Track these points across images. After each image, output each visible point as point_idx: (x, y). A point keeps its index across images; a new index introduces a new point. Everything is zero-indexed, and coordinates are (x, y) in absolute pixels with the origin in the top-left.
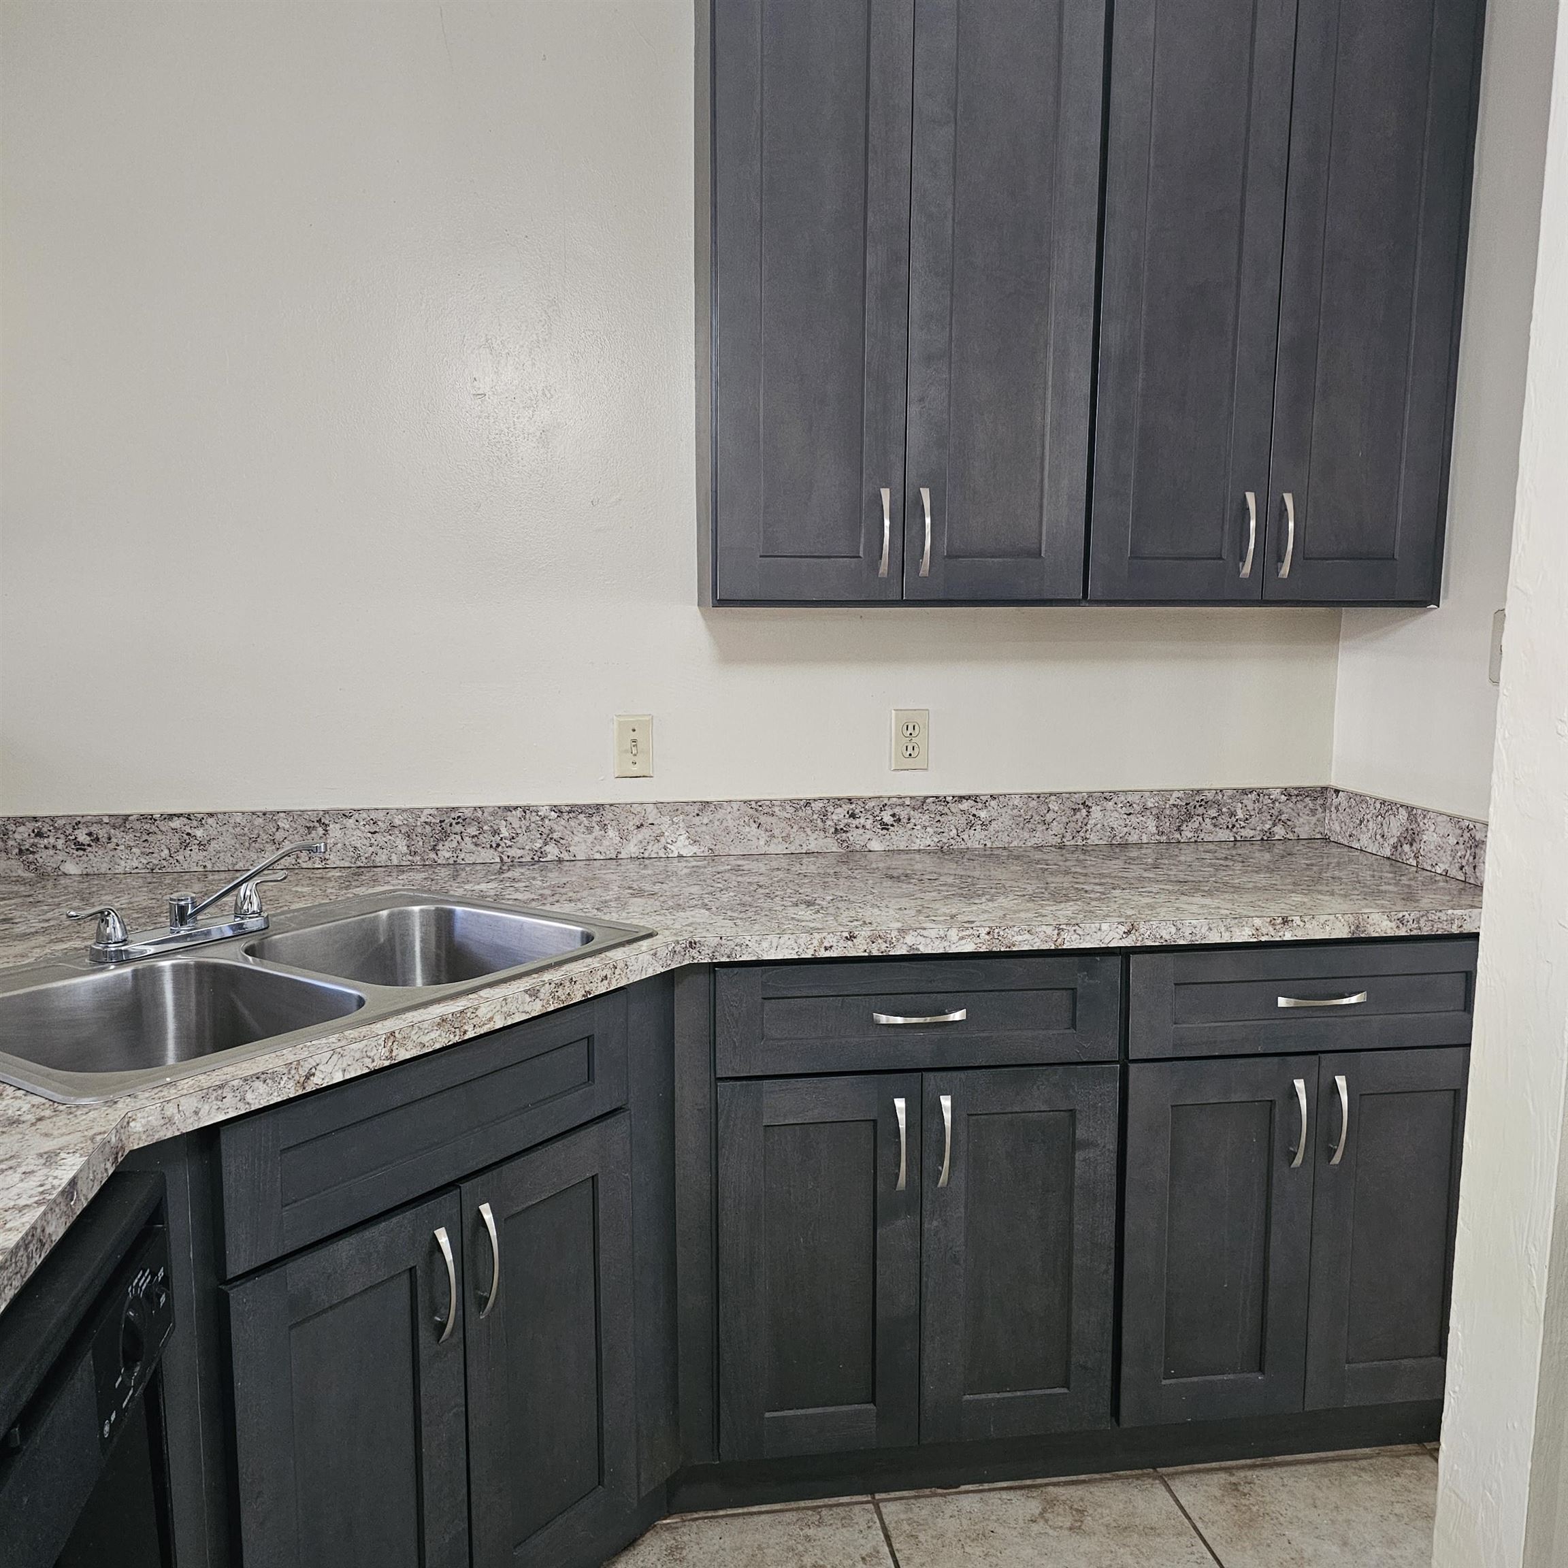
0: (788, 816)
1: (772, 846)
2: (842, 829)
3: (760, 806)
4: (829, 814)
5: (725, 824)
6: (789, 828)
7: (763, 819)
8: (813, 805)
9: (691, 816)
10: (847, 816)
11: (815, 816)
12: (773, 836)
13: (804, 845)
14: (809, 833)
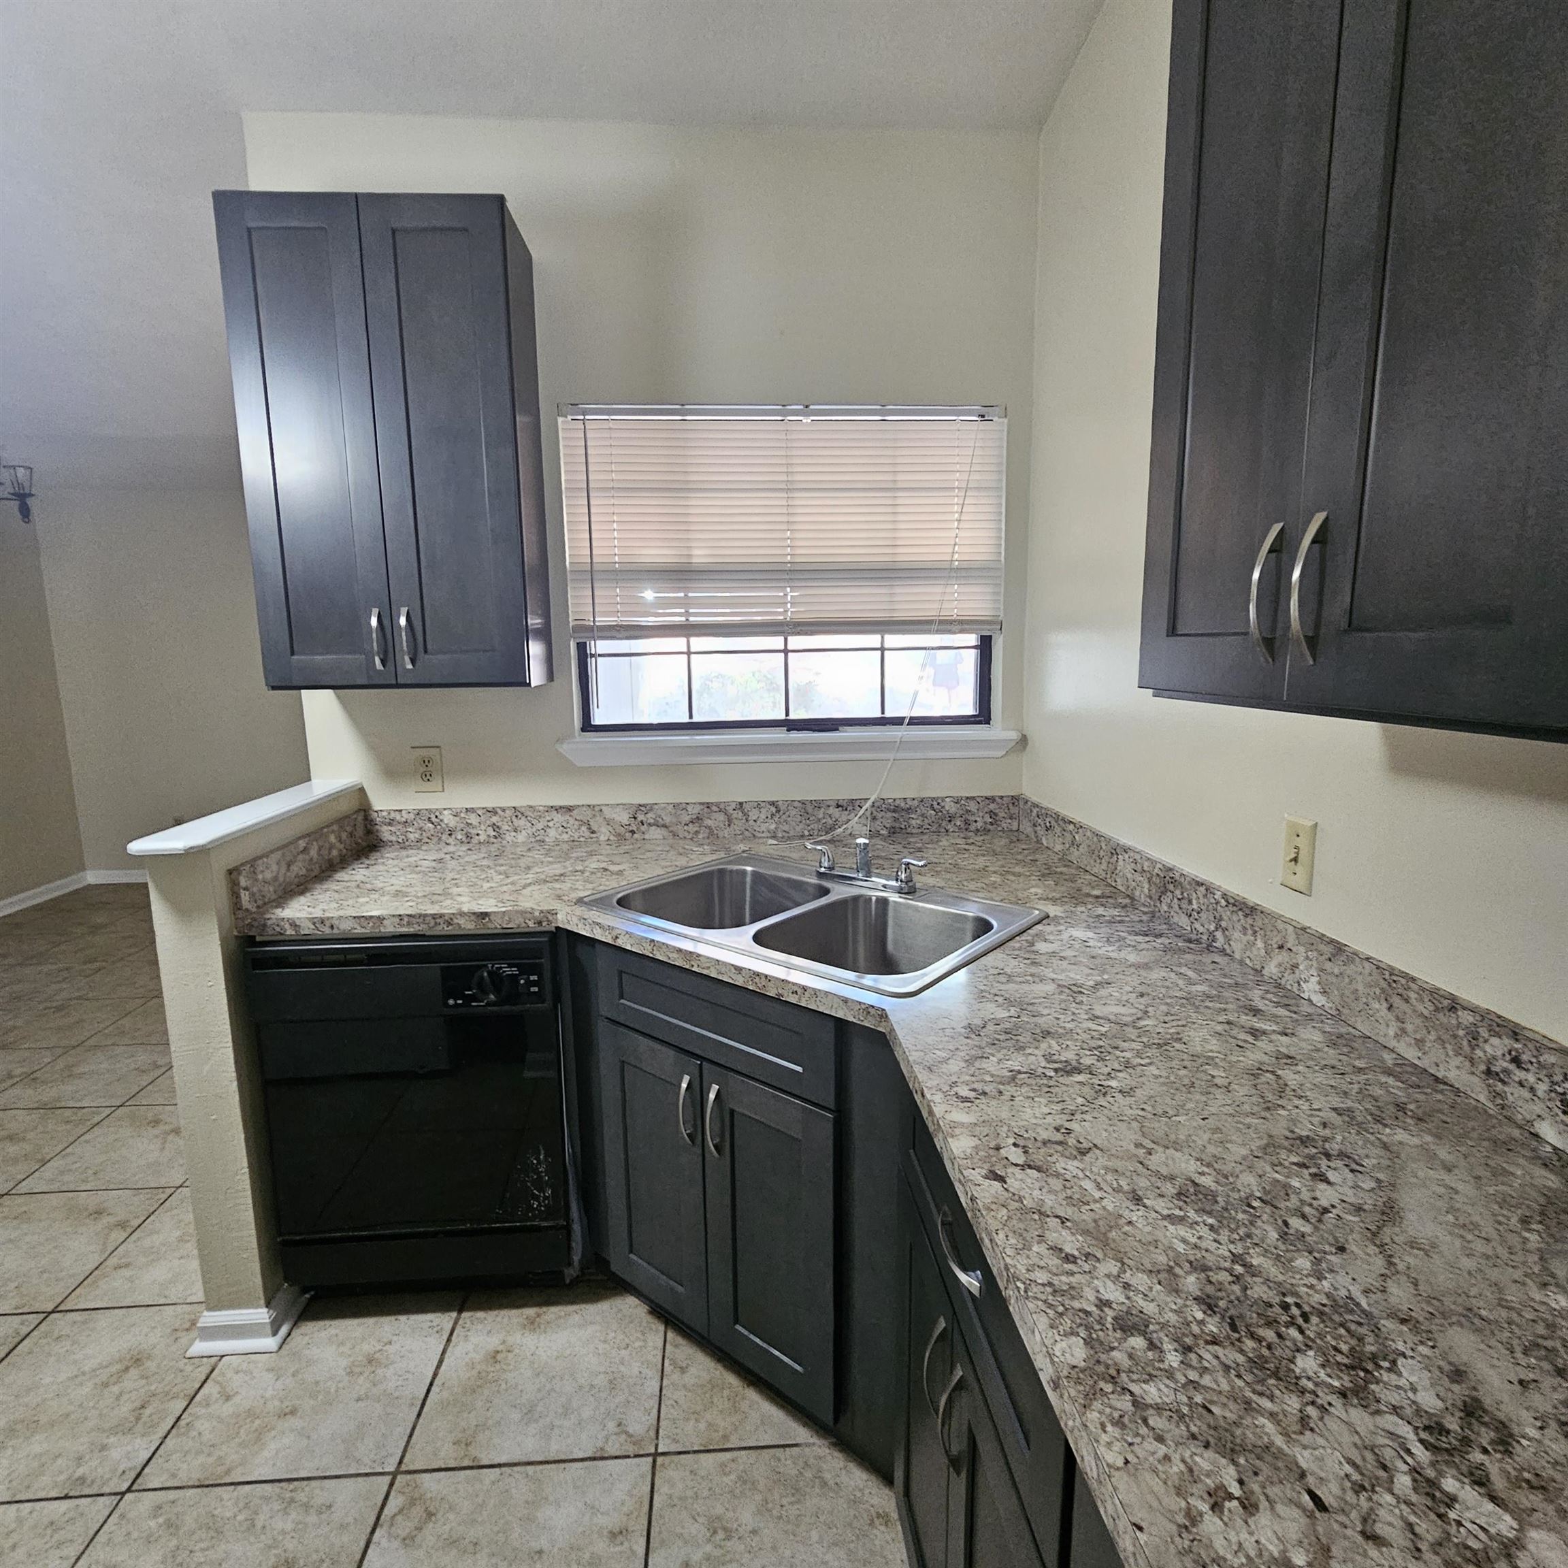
0: (1426, 1013)
1: (1402, 1044)
2: (1497, 1074)
3: (1395, 981)
4: (1481, 1040)
5: (1354, 986)
6: (1425, 1031)
7: (1396, 1001)
8: (1460, 1013)
9: (1323, 957)
10: (1508, 1057)
11: (1461, 1033)
12: (1404, 1031)
13: (1441, 1068)
14: (1451, 1053)
